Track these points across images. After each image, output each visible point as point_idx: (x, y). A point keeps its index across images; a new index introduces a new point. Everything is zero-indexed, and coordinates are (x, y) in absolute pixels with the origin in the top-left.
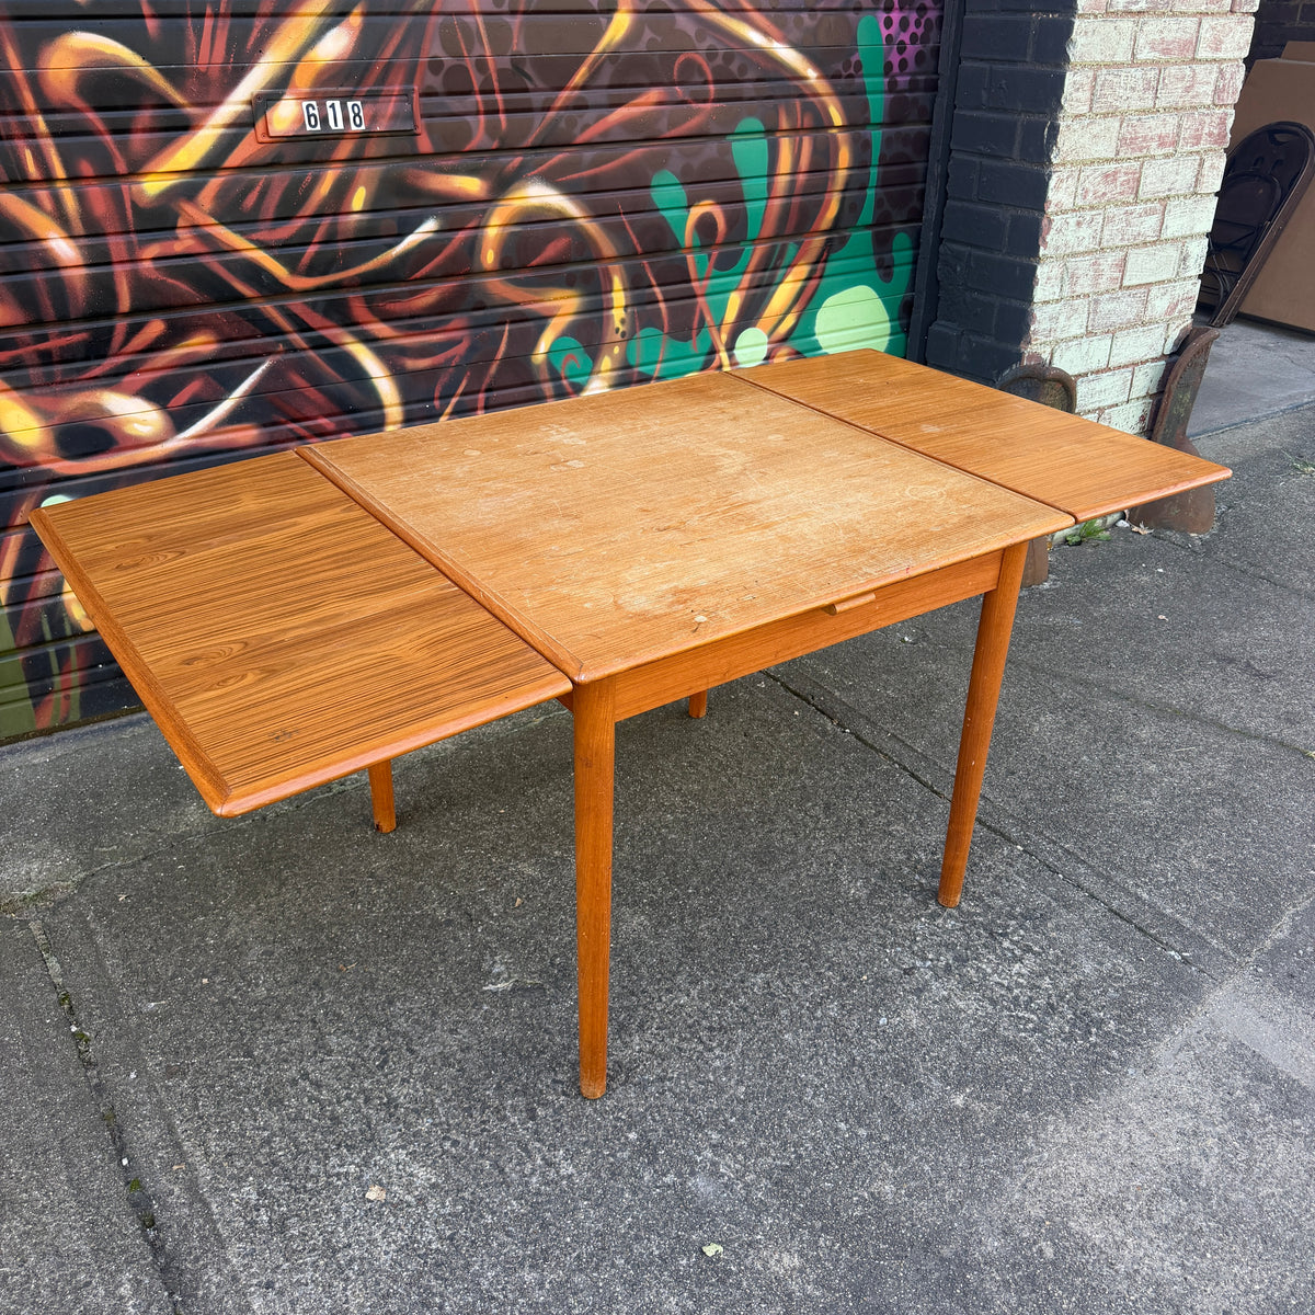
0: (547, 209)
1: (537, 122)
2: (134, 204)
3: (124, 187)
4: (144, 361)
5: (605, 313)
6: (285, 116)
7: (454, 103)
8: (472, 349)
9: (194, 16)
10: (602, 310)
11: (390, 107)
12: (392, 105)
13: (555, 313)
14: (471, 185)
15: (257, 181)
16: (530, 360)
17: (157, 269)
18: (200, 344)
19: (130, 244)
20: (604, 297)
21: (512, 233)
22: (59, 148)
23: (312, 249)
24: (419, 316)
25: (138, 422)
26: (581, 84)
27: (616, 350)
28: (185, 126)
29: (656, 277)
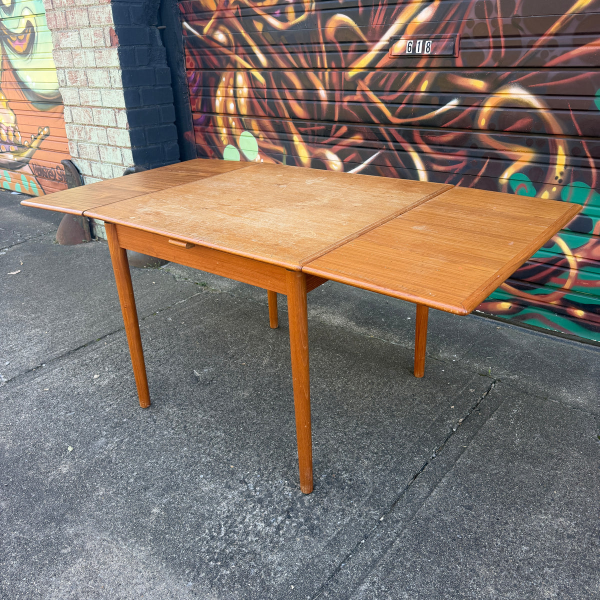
0: (522, 102)
1: (522, 54)
2: (345, 79)
3: (343, 72)
4: (340, 141)
5: (550, 166)
6: (399, 47)
7: (478, 43)
8: (467, 167)
9: (375, 5)
10: (549, 164)
11: (444, 43)
12: (445, 42)
13: (517, 159)
14: (479, 84)
15: (386, 74)
16: (497, 181)
17: (348, 106)
18: (357, 139)
19: (341, 94)
20: (551, 157)
21: (497, 111)
22: (327, 56)
23: (402, 106)
24: (444, 145)
25: (334, 164)
26: (554, 33)
27: (554, 189)
28: (366, 51)
29: (590, 152)
